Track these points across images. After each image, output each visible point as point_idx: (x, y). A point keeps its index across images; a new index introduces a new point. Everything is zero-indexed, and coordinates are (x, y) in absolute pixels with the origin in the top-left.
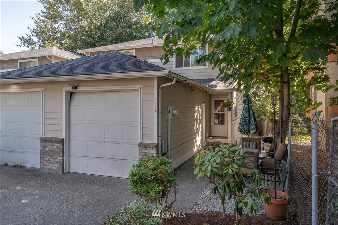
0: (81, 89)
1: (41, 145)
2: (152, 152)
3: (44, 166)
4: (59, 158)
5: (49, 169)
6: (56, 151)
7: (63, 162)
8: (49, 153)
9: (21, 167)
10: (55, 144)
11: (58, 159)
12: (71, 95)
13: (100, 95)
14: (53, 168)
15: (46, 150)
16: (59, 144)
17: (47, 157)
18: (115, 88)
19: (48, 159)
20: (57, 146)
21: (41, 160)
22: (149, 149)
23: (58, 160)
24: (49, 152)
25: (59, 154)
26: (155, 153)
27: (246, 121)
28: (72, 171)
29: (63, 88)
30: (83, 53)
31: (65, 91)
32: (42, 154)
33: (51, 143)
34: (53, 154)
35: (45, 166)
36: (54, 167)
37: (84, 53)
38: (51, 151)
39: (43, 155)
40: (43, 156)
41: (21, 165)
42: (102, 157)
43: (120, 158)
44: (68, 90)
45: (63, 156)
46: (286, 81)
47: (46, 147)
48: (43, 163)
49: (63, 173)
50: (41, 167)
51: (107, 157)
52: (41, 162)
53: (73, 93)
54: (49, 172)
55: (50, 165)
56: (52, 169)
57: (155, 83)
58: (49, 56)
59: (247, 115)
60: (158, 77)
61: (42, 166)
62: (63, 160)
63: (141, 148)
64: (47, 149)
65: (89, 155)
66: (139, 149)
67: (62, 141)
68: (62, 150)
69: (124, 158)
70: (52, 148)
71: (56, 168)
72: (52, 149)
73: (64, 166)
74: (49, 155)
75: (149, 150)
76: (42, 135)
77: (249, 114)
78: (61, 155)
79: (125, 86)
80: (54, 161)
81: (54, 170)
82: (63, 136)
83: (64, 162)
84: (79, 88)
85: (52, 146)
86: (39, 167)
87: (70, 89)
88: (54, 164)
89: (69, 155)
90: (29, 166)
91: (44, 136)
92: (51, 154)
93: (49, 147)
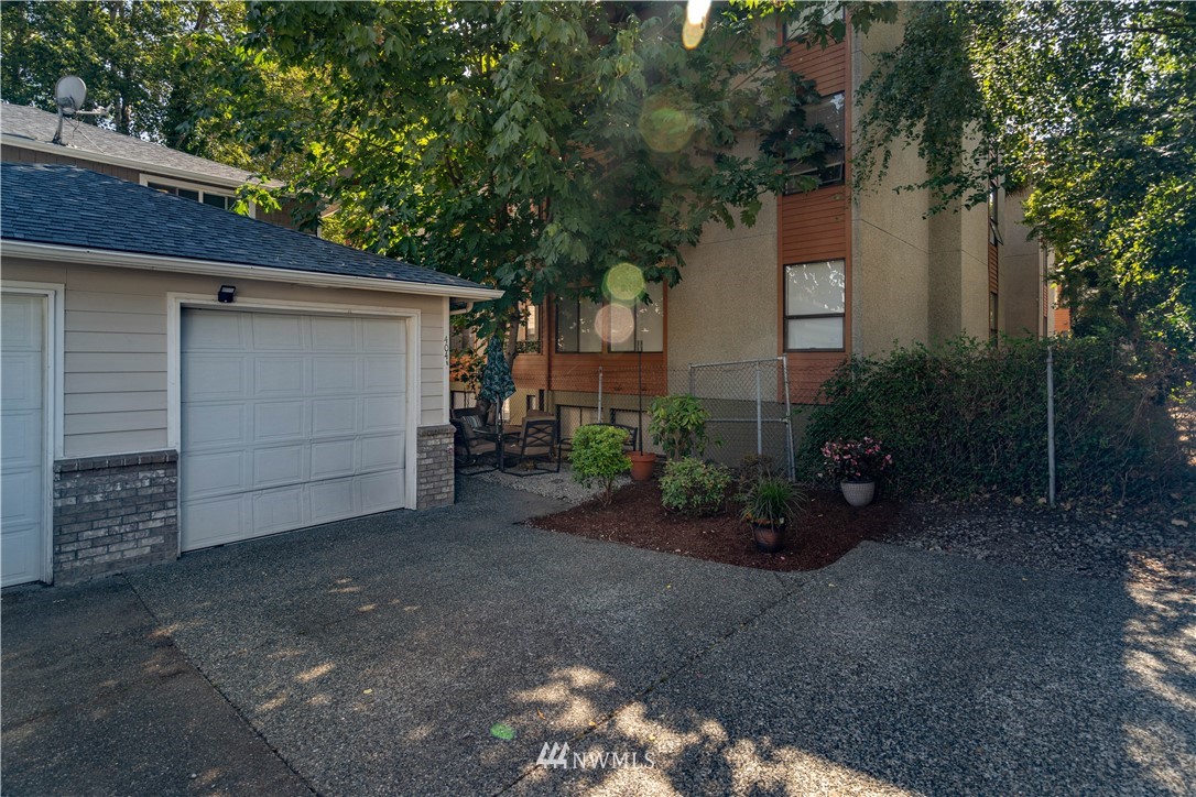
1: (59, 491)
2: (447, 441)
3: (78, 563)
4: (159, 515)
5: (110, 565)
6: (145, 497)
7: (177, 524)
8: (107, 510)
10: (141, 475)
11: (156, 519)
13: (292, 323)
14: (130, 554)
15: (94, 504)
16: (159, 472)
17: (96, 525)
19: (102, 533)
20: (152, 479)
21: (56, 546)
22: (437, 436)
23: (158, 524)
24: (109, 506)
25: (162, 502)
29: (169, 294)
31: (182, 304)
32: (70, 520)
33: (123, 473)
34: (132, 510)
35: (83, 559)
36: (138, 549)
38: (122, 499)
39: (74, 523)
40: (78, 528)
42: (301, 480)
43: (352, 473)
45: (174, 507)
47: (91, 492)
48: (76, 552)
49: (177, 558)
50: (57, 572)
54: (112, 573)
55: (113, 549)
56: (128, 560)
61: (63, 566)
62: (177, 516)
63: (424, 438)
64: (98, 498)
65: (256, 487)
66: (418, 441)
67: (170, 461)
69: (363, 471)
70: (123, 489)
71: (148, 550)
72: (123, 494)
73: (179, 534)
74: (108, 518)
75: (439, 439)
78: (171, 504)
79: (380, 308)
80: (137, 530)
81: (140, 559)
82: (173, 442)
85: (125, 483)
88: (137, 540)
92: (122, 512)
93: (100, 494)
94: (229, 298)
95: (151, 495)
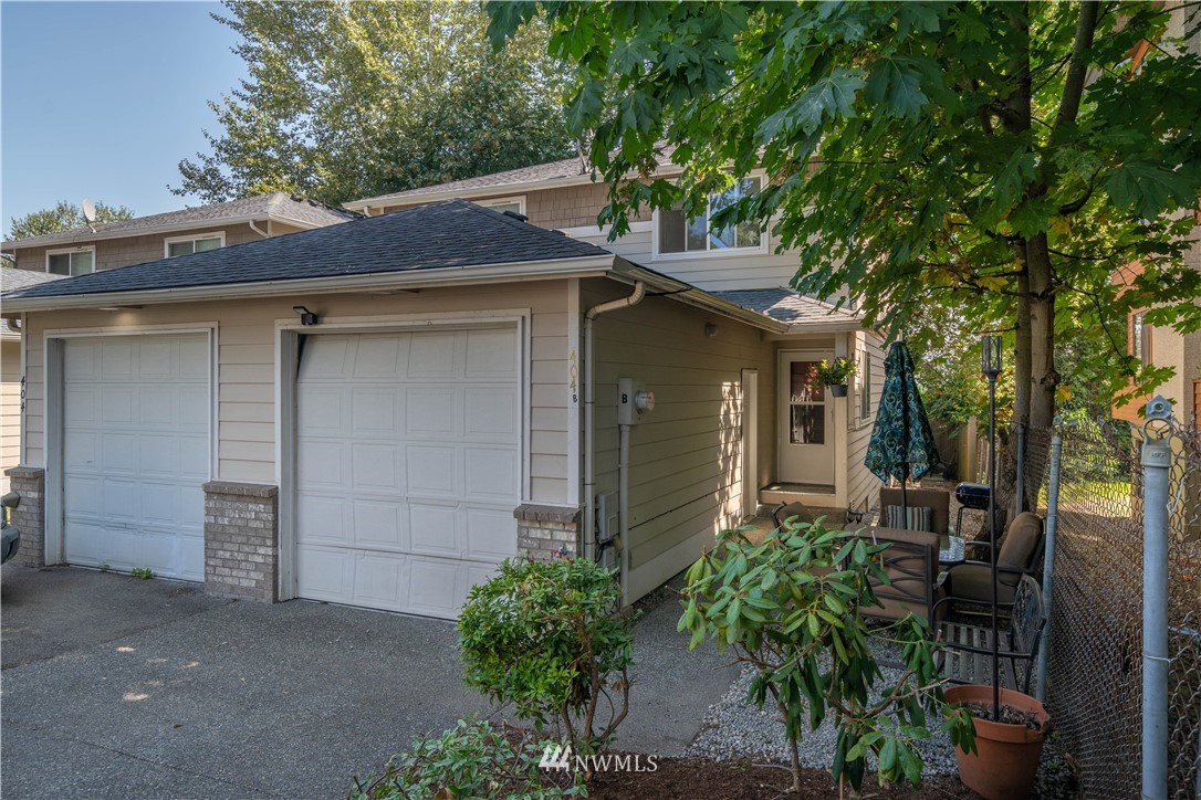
0: (330, 323)
1: (207, 509)
2: (562, 536)
3: (215, 578)
4: (262, 551)
5: (233, 588)
6: (252, 529)
7: (275, 566)
8: (231, 535)
9: (149, 577)
10: (250, 506)
11: (259, 554)
12: (301, 345)
13: (393, 344)
14: (244, 583)
15: (223, 526)
16: (262, 506)
17: (226, 546)
18: (439, 319)
19: (228, 555)
20: (256, 513)
21: (206, 557)
22: (551, 526)
23: (259, 559)
24: (232, 531)
25: (264, 538)
26: (570, 542)
27: (893, 433)
28: (304, 594)
30: (363, 211)
31: (282, 331)
32: (211, 536)
33: (239, 501)
34: (244, 539)
35: (219, 575)
36: (248, 579)
37: (366, 209)
38: (239, 527)
39: (215, 540)
40: (215, 545)
41: (148, 572)
42: (401, 549)
43: (457, 555)
44: (289, 327)
45: (275, 545)
46: (1040, 291)
47: (223, 516)
48: (215, 567)
49: (276, 600)
50: (207, 581)
51: (415, 550)
52: (207, 564)
53: (308, 339)
54: (233, 596)
55: (234, 574)
56: (242, 588)
57: (573, 300)
58: (256, 223)
59: (899, 413)
60: (581, 280)
61: (210, 577)
62: (275, 557)
63: (526, 524)
64: (226, 521)
65: (358, 545)
66: (520, 527)
67: (272, 496)
68: (270, 526)
69: (471, 556)
70: (240, 517)
71: (253, 584)
72: (240, 523)
73: (280, 576)
74: (230, 542)
75: (552, 531)
76: (212, 477)
77: (906, 409)
78: (269, 542)
79: (471, 313)
80: (247, 561)
81: (248, 590)
82: (274, 477)
83: (280, 566)
84: (326, 319)
85: (241, 511)
86: (202, 578)
87: (296, 324)
88: (248, 571)
89: (296, 543)
90: (173, 574)
91: (216, 479)
92: (239, 539)
93: (233, 514)
94: (315, 319)
95: (256, 529)
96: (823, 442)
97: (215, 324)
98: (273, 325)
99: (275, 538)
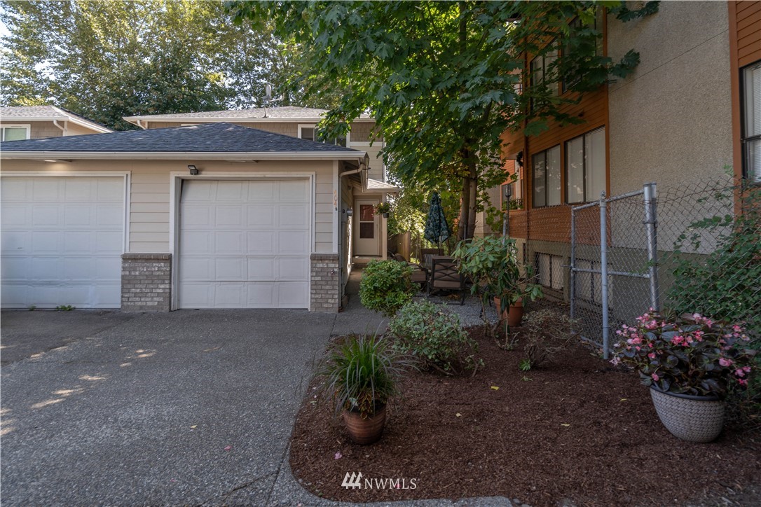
0: (205, 174)
1: (123, 267)
2: (333, 265)
3: (129, 303)
4: (162, 286)
5: (141, 307)
6: (155, 276)
7: (170, 293)
8: (140, 280)
9: (70, 309)
10: (154, 264)
11: (160, 288)
12: (183, 183)
13: (238, 185)
14: (150, 304)
15: (135, 276)
16: (163, 264)
17: (136, 286)
18: (269, 174)
19: (138, 290)
20: (159, 267)
21: (122, 293)
22: (327, 261)
23: (161, 291)
24: (141, 278)
25: (164, 280)
26: (336, 268)
27: (436, 225)
28: (184, 306)
29: (171, 172)
30: (136, 122)
31: (176, 177)
32: (127, 282)
33: (147, 262)
34: (150, 282)
35: (131, 302)
36: (152, 302)
37: (139, 122)
38: (146, 276)
39: (129, 283)
40: (129, 286)
41: (69, 307)
42: (242, 280)
43: (273, 280)
44: (180, 176)
45: (170, 283)
47: (135, 270)
48: (129, 298)
49: (170, 311)
50: (122, 306)
51: (249, 280)
52: (122, 297)
53: (185, 182)
54: (141, 311)
55: (143, 299)
56: (148, 307)
57: (336, 169)
58: (58, 122)
59: (438, 218)
60: (339, 161)
61: (125, 304)
62: (170, 289)
63: (315, 262)
64: (137, 273)
66: (312, 263)
67: (168, 259)
68: (168, 273)
69: (281, 279)
70: (147, 271)
71: (156, 303)
72: (147, 273)
73: (172, 299)
74: (140, 284)
75: (327, 264)
76: (125, 251)
77: (440, 216)
78: (167, 282)
79: (286, 173)
80: (152, 292)
81: (152, 307)
82: (171, 249)
83: (172, 293)
84: (203, 172)
85: (148, 267)
86: (119, 306)
87: (186, 174)
88: (152, 297)
89: (179, 282)
90: (89, 306)
91: (128, 252)
92: (146, 282)
93: (141, 270)
95: (158, 276)
96: (373, 237)
97: (129, 173)
98: (169, 174)
99: (170, 279)
